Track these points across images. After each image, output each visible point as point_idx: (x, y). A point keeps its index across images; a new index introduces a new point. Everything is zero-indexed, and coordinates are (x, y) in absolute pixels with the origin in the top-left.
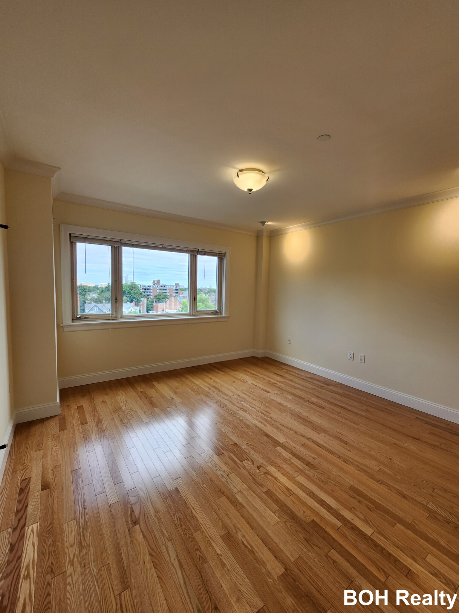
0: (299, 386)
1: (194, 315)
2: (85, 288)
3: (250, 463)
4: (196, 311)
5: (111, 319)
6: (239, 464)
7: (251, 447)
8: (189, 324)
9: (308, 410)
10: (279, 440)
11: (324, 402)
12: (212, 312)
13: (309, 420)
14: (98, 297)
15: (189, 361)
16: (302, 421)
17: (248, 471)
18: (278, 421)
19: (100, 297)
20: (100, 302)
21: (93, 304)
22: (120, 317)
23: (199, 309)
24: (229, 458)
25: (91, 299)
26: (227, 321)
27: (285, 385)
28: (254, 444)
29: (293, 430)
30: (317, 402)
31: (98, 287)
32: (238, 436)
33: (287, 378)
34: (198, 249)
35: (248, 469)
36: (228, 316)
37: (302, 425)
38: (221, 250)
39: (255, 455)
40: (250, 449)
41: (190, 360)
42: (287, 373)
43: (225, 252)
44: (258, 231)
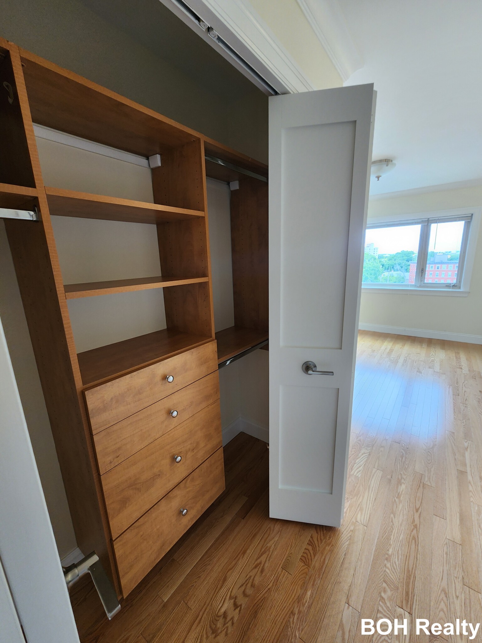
12: (445, 285)
23: (426, 281)
26: (467, 297)
36: (468, 290)
38: (466, 212)
43: (472, 214)
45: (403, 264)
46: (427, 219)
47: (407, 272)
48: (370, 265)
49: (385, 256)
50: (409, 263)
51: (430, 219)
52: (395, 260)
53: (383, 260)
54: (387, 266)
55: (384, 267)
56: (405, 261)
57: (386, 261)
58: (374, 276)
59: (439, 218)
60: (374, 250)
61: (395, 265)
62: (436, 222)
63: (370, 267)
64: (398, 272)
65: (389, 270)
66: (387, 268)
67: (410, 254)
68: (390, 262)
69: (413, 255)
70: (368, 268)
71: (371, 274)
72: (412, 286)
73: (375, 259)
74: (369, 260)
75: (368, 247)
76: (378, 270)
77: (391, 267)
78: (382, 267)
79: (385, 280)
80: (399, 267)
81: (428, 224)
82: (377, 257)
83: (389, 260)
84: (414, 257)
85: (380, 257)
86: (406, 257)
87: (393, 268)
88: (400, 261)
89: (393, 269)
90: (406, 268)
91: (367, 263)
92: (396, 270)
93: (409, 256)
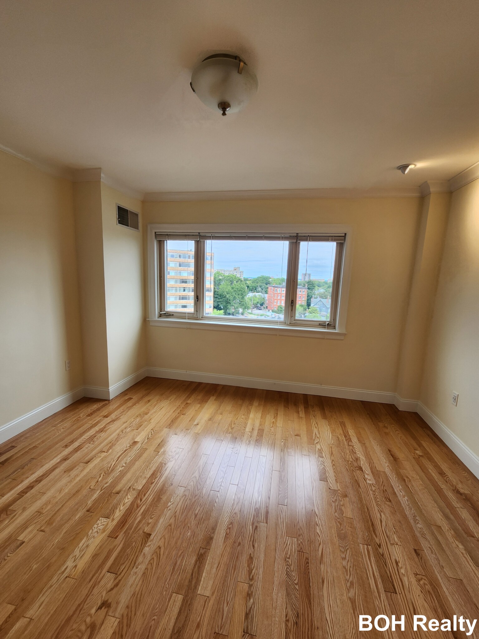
0: (404, 500)
1: (291, 324)
2: (313, 282)
3: (110, 585)
4: (294, 320)
6: (101, 572)
7: (153, 558)
8: (277, 335)
9: (344, 567)
10: (202, 583)
11: (416, 574)
12: (319, 324)
13: (314, 590)
14: (324, 293)
15: (275, 384)
16: (296, 582)
17: (87, 596)
18: (256, 546)
19: (326, 292)
20: (325, 297)
21: (319, 299)
22: (201, 317)
23: (297, 317)
24: (109, 551)
25: (318, 295)
26: (342, 340)
27: (377, 482)
28: (165, 557)
29: (250, 586)
30: (397, 563)
31: (327, 282)
32: (170, 525)
33: (401, 471)
34: (297, 234)
35: (92, 593)
36: (344, 331)
37: (284, 588)
38: (339, 230)
39: (135, 579)
40: (147, 561)
41: (275, 382)
42: (417, 460)
43: (345, 234)
44: (420, 187)
45: (264, 286)
46: (295, 235)
47: (266, 293)
48: (238, 286)
49: (249, 279)
50: (267, 286)
51: (299, 235)
52: (257, 283)
53: (248, 282)
54: (251, 287)
55: (249, 288)
56: (264, 284)
57: (250, 283)
58: (241, 297)
59: (310, 235)
60: (240, 274)
61: (257, 287)
62: (306, 240)
63: (237, 288)
64: (260, 294)
65: (253, 291)
66: (251, 289)
67: (268, 278)
68: (253, 285)
69: (270, 280)
70: (236, 289)
71: (239, 295)
72: (281, 323)
73: (241, 281)
74: (237, 282)
75: (235, 270)
76: (245, 291)
77: (254, 289)
78: (248, 289)
79: (250, 300)
80: (260, 289)
81: (297, 241)
82: (243, 279)
83: (253, 282)
84: (271, 281)
85: (246, 280)
86: (265, 281)
87: (256, 289)
88: (261, 284)
89: (256, 291)
90: (265, 290)
91: (235, 285)
92: (258, 292)
93: (267, 280)
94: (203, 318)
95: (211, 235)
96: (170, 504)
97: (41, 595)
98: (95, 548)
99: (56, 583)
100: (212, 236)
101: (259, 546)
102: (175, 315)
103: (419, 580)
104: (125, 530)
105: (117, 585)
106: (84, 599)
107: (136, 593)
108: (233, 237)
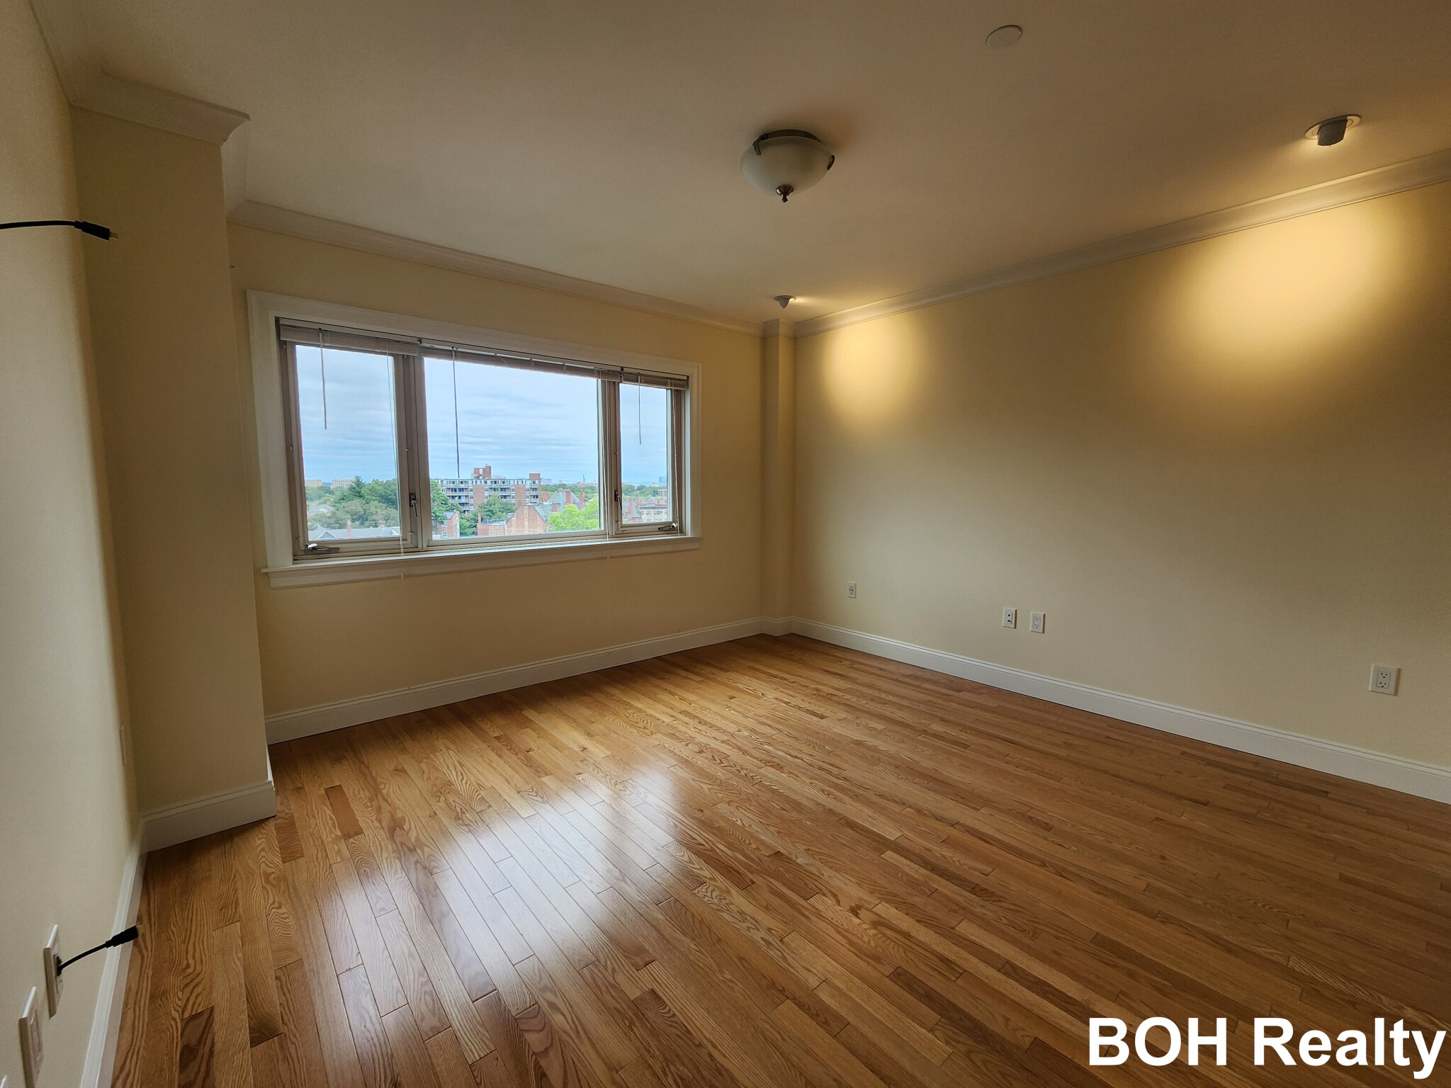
0: (890, 698)
1: (617, 536)
3: (829, 901)
4: (622, 527)
5: (402, 550)
6: (803, 906)
7: (820, 859)
8: (605, 558)
9: (931, 755)
10: (883, 834)
11: (961, 731)
12: (660, 528)
13: (940, 777)
14: (334, 513)
17: (832, 923)
18: (867, 787)
20: (338, 525)
22: (425, 546)
24: (771, 893)
27: (858, 696)
28: (825, 849)
29: (910, 807)
30: (946, 732)
32: (780, 832)
33: (858, 681)
34: (623, 368)
35: (830, 919)
37: (927, 791)
39: (837, 878)
40: (819, 864)
42: (853, 668)
44: (767, 322)
46: (619, 369)
51: (625, 370)
94: (432, 546)
95: (451, 349)
96: (739, 823)
97: (791, 969)
98: (752, 906)
99: (781, 952)
100: (455, 351)
101: (869, 785)
102: (345, 550)
103: (966, 732)
104: (747, 872)
105: (835, 896)
106: (832, 927)
107: (858, 882)
108: (503, 360)
